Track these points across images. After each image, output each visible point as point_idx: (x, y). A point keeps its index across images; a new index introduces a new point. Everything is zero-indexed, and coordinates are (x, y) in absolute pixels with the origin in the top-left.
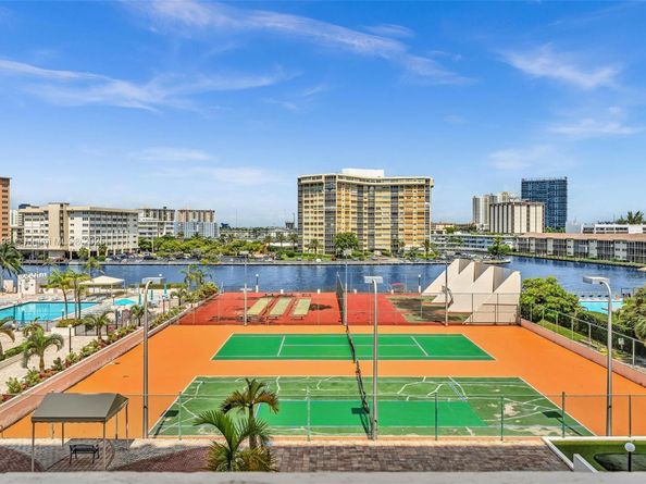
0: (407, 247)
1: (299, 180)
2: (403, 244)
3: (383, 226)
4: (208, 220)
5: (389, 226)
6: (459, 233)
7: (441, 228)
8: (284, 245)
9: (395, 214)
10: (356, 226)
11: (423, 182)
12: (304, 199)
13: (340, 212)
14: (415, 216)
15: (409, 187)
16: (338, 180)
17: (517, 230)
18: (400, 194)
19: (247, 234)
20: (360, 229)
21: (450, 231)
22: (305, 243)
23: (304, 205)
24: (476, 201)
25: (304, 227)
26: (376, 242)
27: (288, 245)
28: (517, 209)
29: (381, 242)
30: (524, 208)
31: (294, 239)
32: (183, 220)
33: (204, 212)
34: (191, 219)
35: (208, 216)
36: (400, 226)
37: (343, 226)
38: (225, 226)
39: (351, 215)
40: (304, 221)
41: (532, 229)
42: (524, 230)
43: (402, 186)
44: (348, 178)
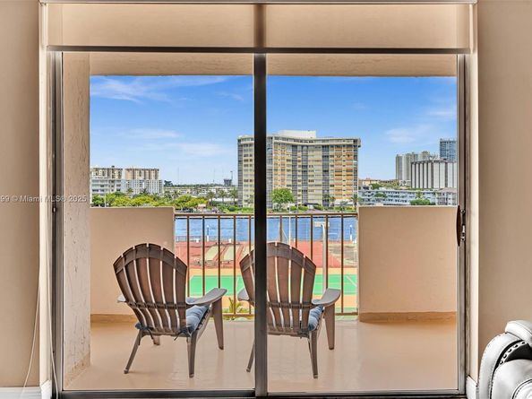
0: (337, 202)
1: (239, 141)
2: (334, 199)
3: (315, 183)
4: (153, 178)
5: (321, 183)
6: (383, 189)
7: (367, 184)
8: (226, 200)
9: (326, 171)
10: (291, 183)
11: (352, 143)
12: (244, 158)
13: (276, 170)
14: (344, 173)
15: (338, 146)
16: (274, 141)
17: (436, 186)
18: (331, 153)
19: (189, 191)
20: (294, 186)
21: (375, 187)
22: (245, 198)
23: (244, 163)
24: (398, 159)
25: (244, 183)
26: (309, 197)
27: (229, 200)
28: (436, 165)
29: (314, 197)
30: (443, 165)
31: (234, 195)
32: (130, 178)
33: (150, 170)
34: (137, 177)
35: (153, 174)
36: (331, 183)
37: (279, 183)
38: (168, 184)
39: (286, 173)
40: (244, 178)
41: (450, 185)
42: (443, 186)
43: (332, 146)
44: (284, 139)
